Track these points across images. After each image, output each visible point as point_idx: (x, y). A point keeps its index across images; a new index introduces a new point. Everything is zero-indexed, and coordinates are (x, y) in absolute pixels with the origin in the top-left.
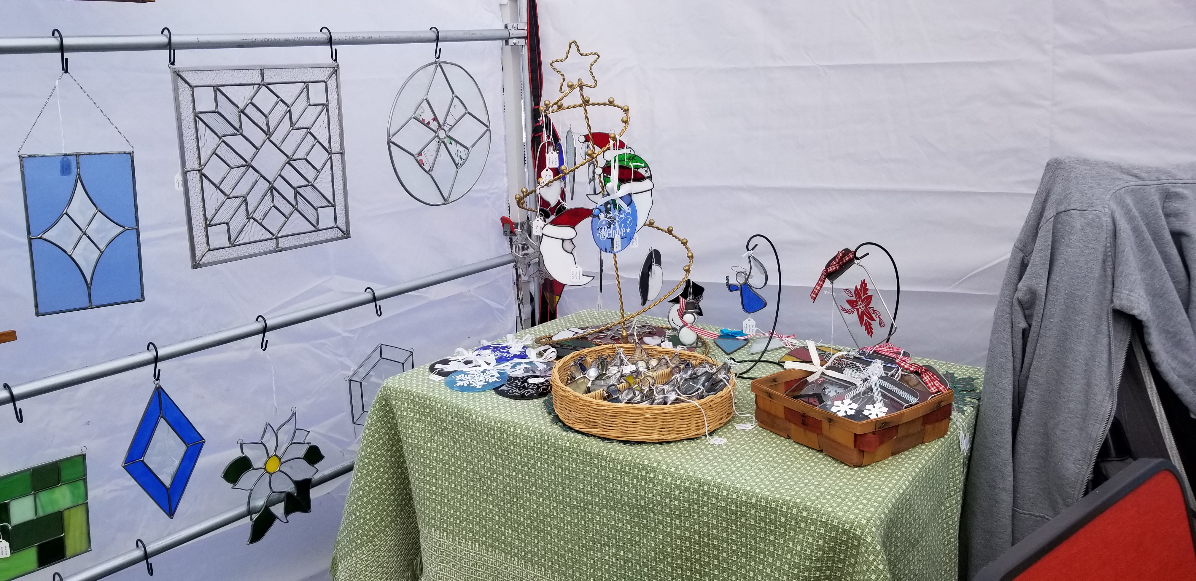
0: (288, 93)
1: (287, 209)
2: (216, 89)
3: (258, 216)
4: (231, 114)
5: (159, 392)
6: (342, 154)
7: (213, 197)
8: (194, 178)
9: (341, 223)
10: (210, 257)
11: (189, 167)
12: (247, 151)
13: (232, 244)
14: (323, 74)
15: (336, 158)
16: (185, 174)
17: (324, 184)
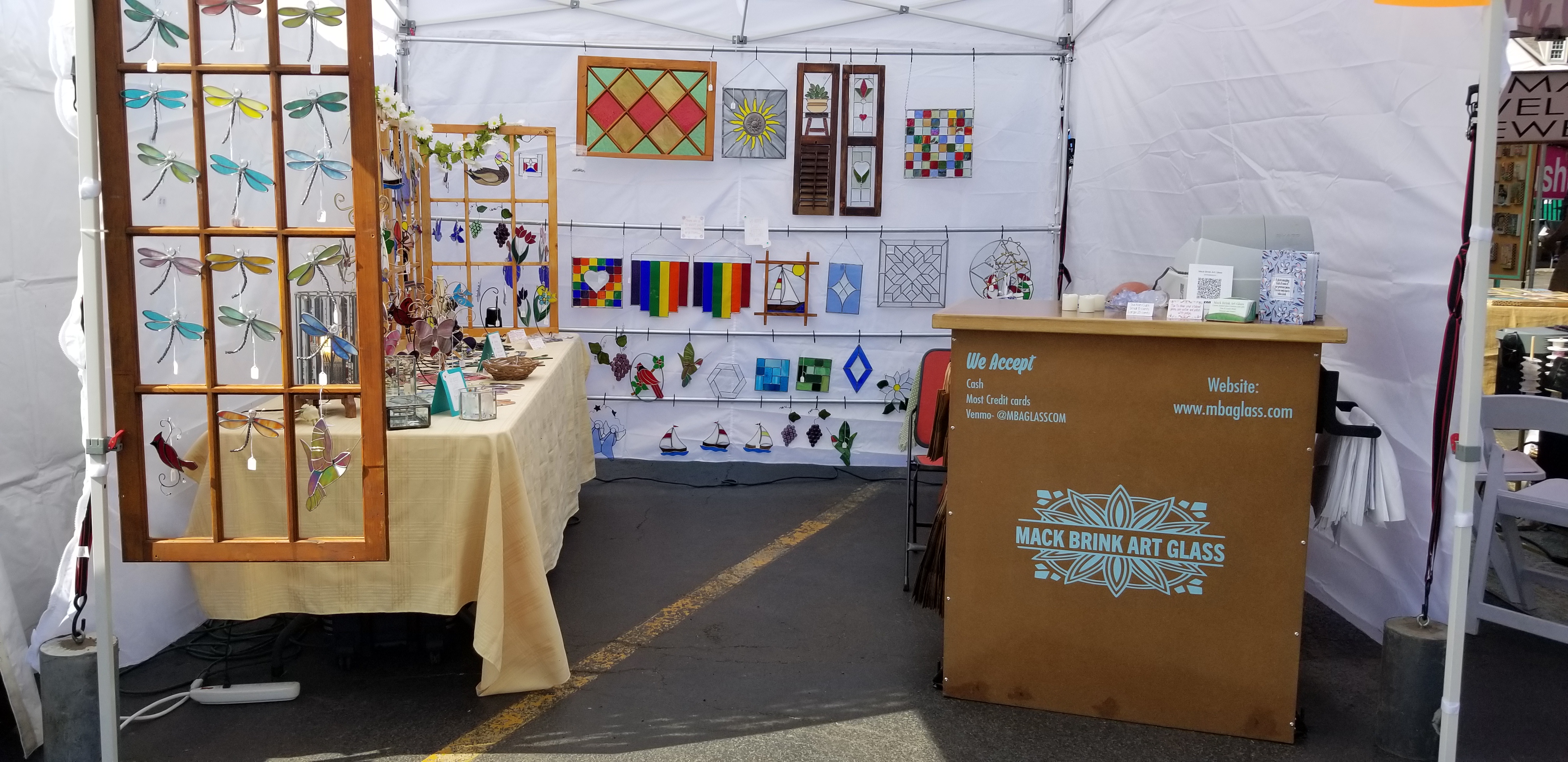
0: (924, 249)
1: (918, 292)
2: (895, 246)
3: (905, 293)
4: (900, 256)
5: (859, 348)
6: (946, 274)
7: (889, 284)
8: (882, 276)
9: (942, 301)
10: (883, 304)
11: (881, 272)
12: (904, 269)
13: (893, 301)
14: (941, 243)
15: (943, 276)
16: (879, 274)
17: (936, 284)
